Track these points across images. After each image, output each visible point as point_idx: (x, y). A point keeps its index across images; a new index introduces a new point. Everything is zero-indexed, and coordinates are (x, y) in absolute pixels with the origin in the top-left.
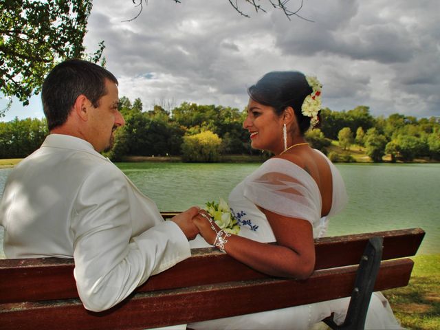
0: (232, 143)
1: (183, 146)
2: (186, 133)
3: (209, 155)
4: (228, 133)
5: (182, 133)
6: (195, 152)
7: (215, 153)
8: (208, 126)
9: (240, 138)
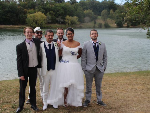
0: (51, 18)
1: (27, 20)
2: (27, 13)
3: (41, 24)
4: (48, 13)
5: (25, 13)
6: (33, 23)
7: (44, 23)
8: (39, 9)
9: (55, 15)
